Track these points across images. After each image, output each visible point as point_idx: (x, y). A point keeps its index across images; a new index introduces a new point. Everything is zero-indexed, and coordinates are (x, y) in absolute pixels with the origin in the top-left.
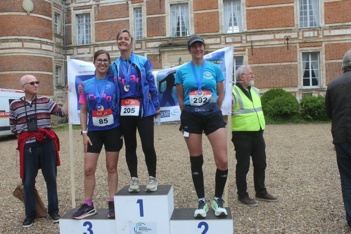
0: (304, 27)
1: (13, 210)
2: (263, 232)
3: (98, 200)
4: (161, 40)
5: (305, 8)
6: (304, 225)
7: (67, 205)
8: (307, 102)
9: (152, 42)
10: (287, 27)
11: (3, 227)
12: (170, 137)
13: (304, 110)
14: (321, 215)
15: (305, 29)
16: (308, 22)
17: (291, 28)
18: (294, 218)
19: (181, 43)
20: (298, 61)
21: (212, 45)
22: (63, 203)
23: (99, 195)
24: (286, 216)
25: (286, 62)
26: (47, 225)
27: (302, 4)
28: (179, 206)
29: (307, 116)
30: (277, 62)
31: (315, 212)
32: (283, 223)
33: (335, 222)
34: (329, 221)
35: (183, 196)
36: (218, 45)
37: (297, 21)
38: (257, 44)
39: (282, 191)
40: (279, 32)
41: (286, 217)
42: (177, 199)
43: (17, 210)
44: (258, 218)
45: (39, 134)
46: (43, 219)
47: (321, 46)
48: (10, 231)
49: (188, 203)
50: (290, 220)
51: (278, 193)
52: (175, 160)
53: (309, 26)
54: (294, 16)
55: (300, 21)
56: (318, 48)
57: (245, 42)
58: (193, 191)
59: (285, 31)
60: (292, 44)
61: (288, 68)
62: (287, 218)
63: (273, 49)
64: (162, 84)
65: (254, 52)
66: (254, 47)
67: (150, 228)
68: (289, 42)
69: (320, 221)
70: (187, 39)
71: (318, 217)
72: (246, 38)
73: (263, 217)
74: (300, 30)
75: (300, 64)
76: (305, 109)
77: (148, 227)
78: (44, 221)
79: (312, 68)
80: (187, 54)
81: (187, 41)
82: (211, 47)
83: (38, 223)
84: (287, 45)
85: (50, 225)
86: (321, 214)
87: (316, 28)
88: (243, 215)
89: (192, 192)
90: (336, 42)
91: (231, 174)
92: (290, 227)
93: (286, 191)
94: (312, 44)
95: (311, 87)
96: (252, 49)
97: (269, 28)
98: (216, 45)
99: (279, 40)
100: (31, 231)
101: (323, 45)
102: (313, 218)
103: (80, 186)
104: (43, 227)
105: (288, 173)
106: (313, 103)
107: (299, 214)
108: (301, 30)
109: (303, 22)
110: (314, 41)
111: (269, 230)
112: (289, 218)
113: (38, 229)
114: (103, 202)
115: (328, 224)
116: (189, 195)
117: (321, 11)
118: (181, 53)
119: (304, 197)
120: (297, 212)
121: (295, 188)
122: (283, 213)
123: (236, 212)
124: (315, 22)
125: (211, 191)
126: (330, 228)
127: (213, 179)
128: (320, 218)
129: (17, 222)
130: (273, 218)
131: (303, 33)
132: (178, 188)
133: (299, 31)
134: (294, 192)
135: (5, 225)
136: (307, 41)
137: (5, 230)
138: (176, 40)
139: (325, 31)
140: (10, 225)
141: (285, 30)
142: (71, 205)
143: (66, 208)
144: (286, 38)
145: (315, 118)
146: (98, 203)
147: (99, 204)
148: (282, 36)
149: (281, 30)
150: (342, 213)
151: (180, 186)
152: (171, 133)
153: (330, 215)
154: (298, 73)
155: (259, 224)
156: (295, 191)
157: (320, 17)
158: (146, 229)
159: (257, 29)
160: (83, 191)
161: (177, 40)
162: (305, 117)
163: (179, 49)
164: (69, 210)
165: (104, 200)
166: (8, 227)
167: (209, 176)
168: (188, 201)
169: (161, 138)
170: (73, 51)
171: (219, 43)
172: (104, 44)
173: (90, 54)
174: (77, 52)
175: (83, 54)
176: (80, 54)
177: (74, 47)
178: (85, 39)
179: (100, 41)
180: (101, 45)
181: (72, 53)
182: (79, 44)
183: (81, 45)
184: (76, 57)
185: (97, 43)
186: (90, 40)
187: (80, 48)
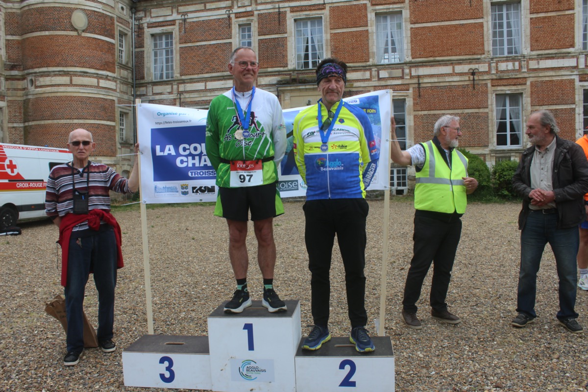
0: (498, 56)
1: (53, 335)
2: (442, 376)
3: (183, 320)
4: (280, 73)
5: (501, 26)
6: (505, 365)
7: (134, 328)
8: (503, 170)
9: (266, 76)
10: (472, 54)
11: (37, 361)
12: (293, 223)
13: (498, 182)
14: (531, 349)
15: (501, 59)
16: (506, 47)
17: (479, 57)
18: (490, 354)
19: (310, 79)
20: (490, 107)
21: (358, 82)
22: (129, 324)
23: (184, 313)
24: (477, 351)
25: (471, 108)
26: (103, 360)
27: (495, 20)
29: (503, 192)
30: (456, 109)
31: (521, 344)
32: (473, 361)
33: (555, 360)
34: (545, 359)
36: (367, 81)
37: (488, 46)
38: (426, 80)
39: (469, 310)
40: (460, 62)
41: (476, 353)
42: (306, 320)
43: (58, 334)
44: (432, 352)
45: (94, 217)
46: (97, 350)
47: (525, 84)
48: (47, 367)
50: (484, 356)
51: (462, 313)
52: (301, 258)
53: (506, 54)
54: (483, 38)
55: (493, 45)
56: (520, 87)
57: (409, 77)
59: (470, 61)
60: (480, 81)
61: (474, 118)
62: (479, 353)
63: (450, 88)
65: (422, 93)
66: (422, 85)
67: (263, 369)
68: (476, 78)
69: (530, 359)
71: (527, 351)
72: (410, 71)
73: (440, 351)
74: (492, 59)
75: (492, 111)
76: (500, 181)
77: (261, 367)
78: (99, 354)
79: (511, 119)
82: (356, 84)
83: (90, 357)
84: (472, 82)
85: (108, 360)
86: (531, 347)
87: (517, 57)
88: (409, 348)
90: (547, 79)
91: (388, 280)
92: (483, 368)
93: (475, 309)
94: (510, 81)
95: (509, 146)
96: (419, 88)
97: (445, 56)
98: (364, 81)
99: (461, 75)
100: (78, 369)
101: (528, 83)
102: (518, 354)
104: (98, 363)
105: (476, 280)
106: (513, 171)
107: (496, 346)
108: (495, 59)
109: (498, 47)
110: (513, 77)
111: (451, 372)
112: (482, 353)
113: (90, 365)
114: (191, 324)
115: (543, 365)
117: (525, 30)
118: (311, 93)
119: (504, 319)
120: (493, 343)
121: (489, 305)
122: (471, 345)
123: (398, 342)
124: (515, 48)
126: (547, 370)
128: (530, 353)
129: (58, 354)
130: (455, 353)
131: (497, 64)
133: (492, 62)
134: (487, 311)
135: (40, 358)
136: (504, 76)
137: (39, 366)
139: (530, 62)
140: (47, 359)
141: (469, 59)
142: (141, 329)
143: (133, 333)
144: (471, 71)
145: (515, 195)
146: (183, 325)
147: (184, 328)
148: (465, 68)
149: (463, 60)
150: (565, 346)
153: (545, 350)
154: (490, 125)
155: (433, 363)
156: (489, 310)
157: (523, 40)
158: (257, 370)
159: (427, 57)
161: (305, 73)
162: (500, 193)
163: (307, 87)
164: (137, 336)
165: (192, 320)
166: (44, 360)
169: (279, 223)
170: (147, 90)
171: (369, 79)
172: (194, 79)
173: (172, 94)
174: (153, 92)
175: (161, 94)
176: (157, 94)
177: (148, 83)
178: (165, 72)
179: (187, 75)
180: (188, 81)
181: (145, 93)
182: (155, 79)
183: (159, 80)
184: (151, 99)
185: (183, 77)
186: (172, 73)
187: (157, 85)
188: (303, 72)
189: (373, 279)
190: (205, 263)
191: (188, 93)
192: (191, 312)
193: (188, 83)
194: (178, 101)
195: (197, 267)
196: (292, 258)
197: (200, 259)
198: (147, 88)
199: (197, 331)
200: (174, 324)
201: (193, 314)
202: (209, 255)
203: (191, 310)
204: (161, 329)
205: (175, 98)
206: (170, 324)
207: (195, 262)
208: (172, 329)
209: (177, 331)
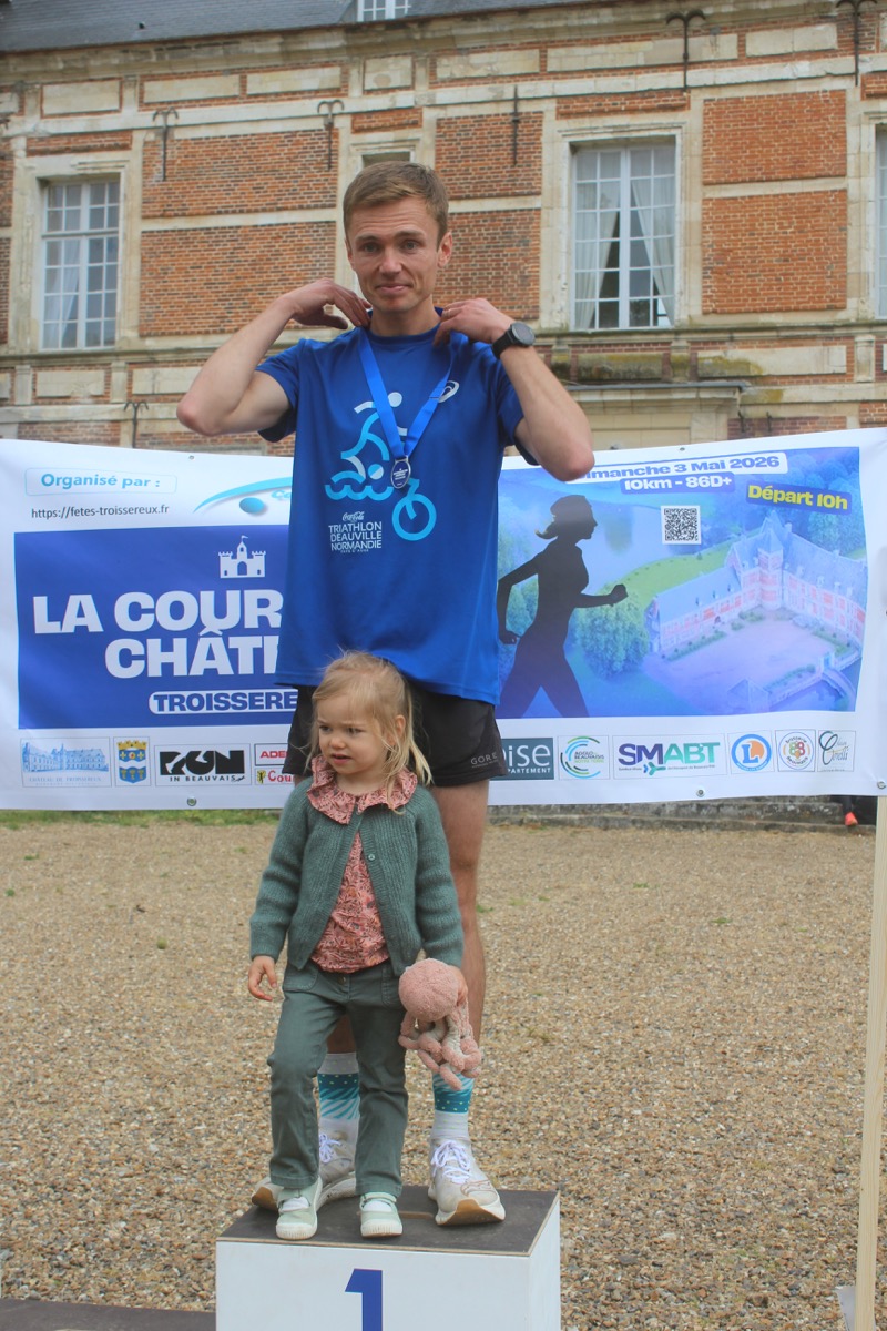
3: (115, 1250)
12: (536, 903)
19: (620, 368)
21: (799, 383)
23: (123, 1224)
28: (585, 1318)
35: (607, 1258)
36: (833, 382)
42: (575, 1273)
49: (640, 1304)
52: (564, 1036)
58: (666, 1235)
64: (516, 589)
70: (655, 344)
80: (651, 429)
81: (655, 353)
82: (792, 393)
89: (661, 1238)
98: (824, 382)
103: (14, 1164)
114: (145, 1268)
116: (645, 1255)
118: (621, 421)
125: (772, 1243)
127: (784, 1165)
132: (580, 1208)
138: (593, 345)
146: (115, 1270)
147: (119, 1279)
151: (588, 1197)
152: (545, 875)
160: (27, 1195)
161: (601, 345)
163: (609, 397)
165: (151, 1253)
167: (761, 1145)
168: (636, 1294)
169: (485, 903)
170: (13, 385)
171: (843, 374)
172: (190, 351)
173: (107, 402)
174: (34, 390)
175: (65, 399)
176: (51, 400)
177: (21, 359)
178: (82, 321)
179: (163, 334)
180: (169, 357)
181: (6, 394)
182: (46, 345)
183: (60, 349)
184: (27, 417)
185: (151, 344)
186: (111, 326)
187: (52, 367)
188: (595, 340)
189: (835, 1134)
190: (203, 1041)
191: (166, 401)
192: (147, 1222)
193: (167, 364)
194: (126, 429)
195: (174, 1054)
196: (530, 1035)
197: (184, 1024)
198: (13, 376)
199: (166, 1294)
200: (81, 1266)
201: (154, 1230)
202: (218, 1011)
203: (148, 1215)
204: (33, 1282)
205: (115, 416)
206: (67, 1264)
207: (167, 1035)
208: (75, 1284)
209: (92, 1292)
